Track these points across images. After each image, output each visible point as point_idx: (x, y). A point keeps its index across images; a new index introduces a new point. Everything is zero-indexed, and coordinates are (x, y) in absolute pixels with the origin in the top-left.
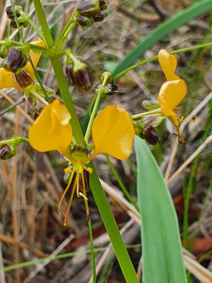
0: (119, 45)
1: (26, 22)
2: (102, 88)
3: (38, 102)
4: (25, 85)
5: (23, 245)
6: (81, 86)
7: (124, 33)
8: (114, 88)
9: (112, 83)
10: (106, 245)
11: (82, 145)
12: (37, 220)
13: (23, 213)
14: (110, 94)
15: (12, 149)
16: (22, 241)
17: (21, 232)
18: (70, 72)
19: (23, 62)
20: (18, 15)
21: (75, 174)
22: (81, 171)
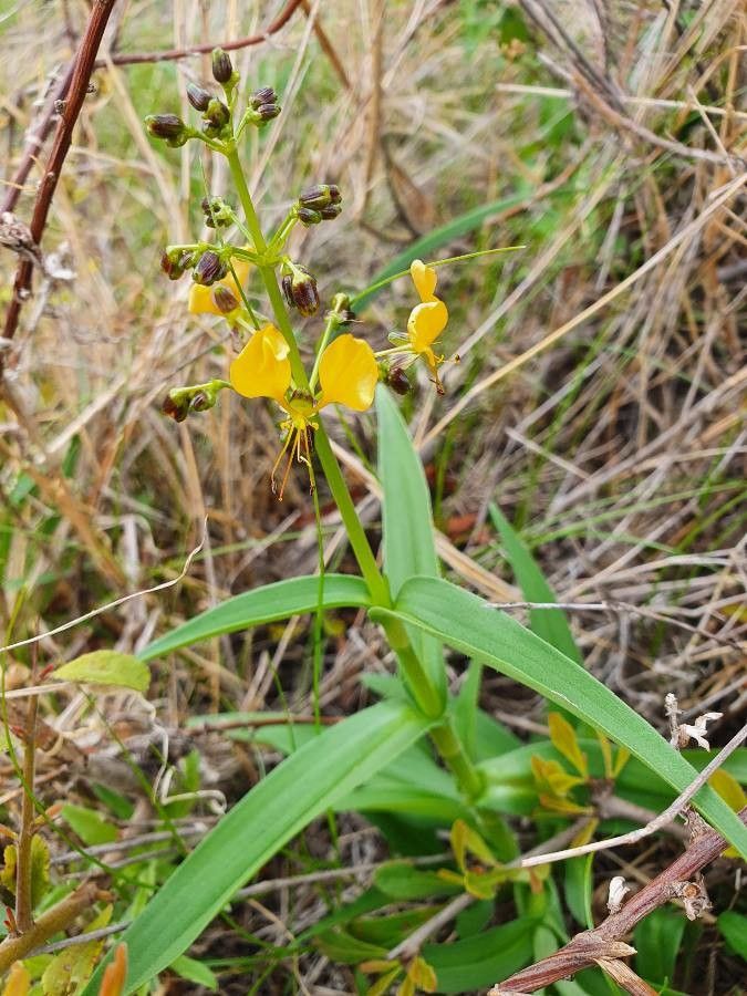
0: (361, 272)
1: (228, 219)
2: (335, 316)
3: (245, 333)
4: (229, 310)
5: (238, 524)
6: (303, 306)
7: (367, 258)
8: (351, 315)
9: (348, 309)
10: (340, 524)
11: (304, 390)
12: (255, 494)
13: (237, 485)
14: (346, 324)
15: (210, 397)
16: (237, 518)
17: (234, 507)
18: (287, 286)
19: (221, 273)
20: (217, 209)
21: (295, 431)
22: (302, 426)
